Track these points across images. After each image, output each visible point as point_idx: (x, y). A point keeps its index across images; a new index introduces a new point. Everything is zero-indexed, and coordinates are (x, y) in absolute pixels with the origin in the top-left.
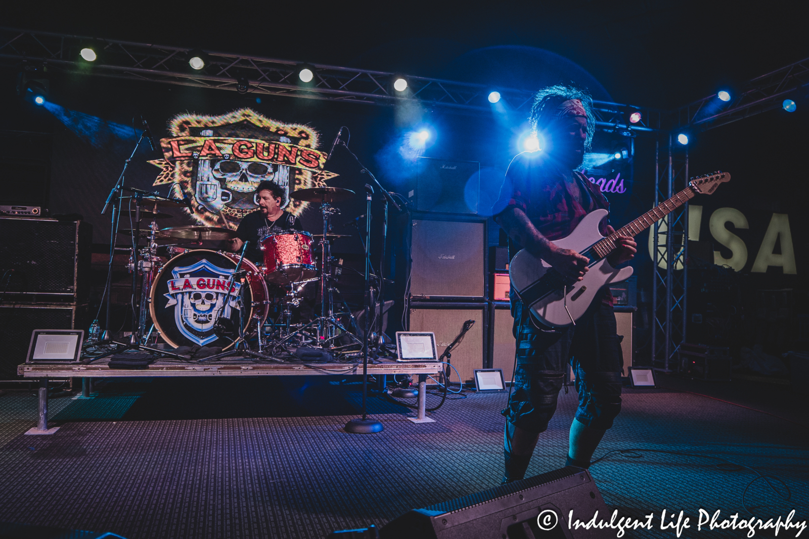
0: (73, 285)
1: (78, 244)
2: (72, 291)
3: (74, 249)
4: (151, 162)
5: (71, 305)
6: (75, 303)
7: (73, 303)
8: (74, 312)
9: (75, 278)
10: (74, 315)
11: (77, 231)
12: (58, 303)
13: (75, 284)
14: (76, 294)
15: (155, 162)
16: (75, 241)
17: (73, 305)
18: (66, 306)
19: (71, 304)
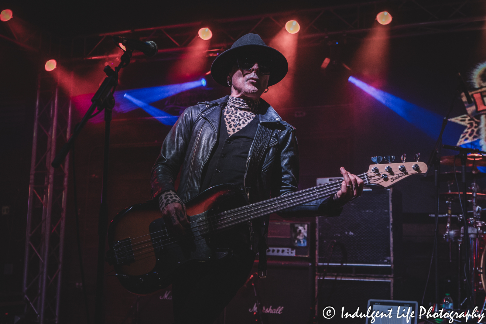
0: (390, 256)
1: (393, 212)
2: (389, 262)
3: (389, 219)
4: (453, 120)
5: (388, 278)
6: (392, 276)
7: (390, 274)
8: (392, 285)
9: (391, 249)
10: (392, 289)
11: (390, 199)
12: (377, 275)
13: (392, 255)
14: (393, 266)
15: (456, 120)
16: (388, 209)
17: (391, 278)
18: (384, 278)
19: (389, 276)
